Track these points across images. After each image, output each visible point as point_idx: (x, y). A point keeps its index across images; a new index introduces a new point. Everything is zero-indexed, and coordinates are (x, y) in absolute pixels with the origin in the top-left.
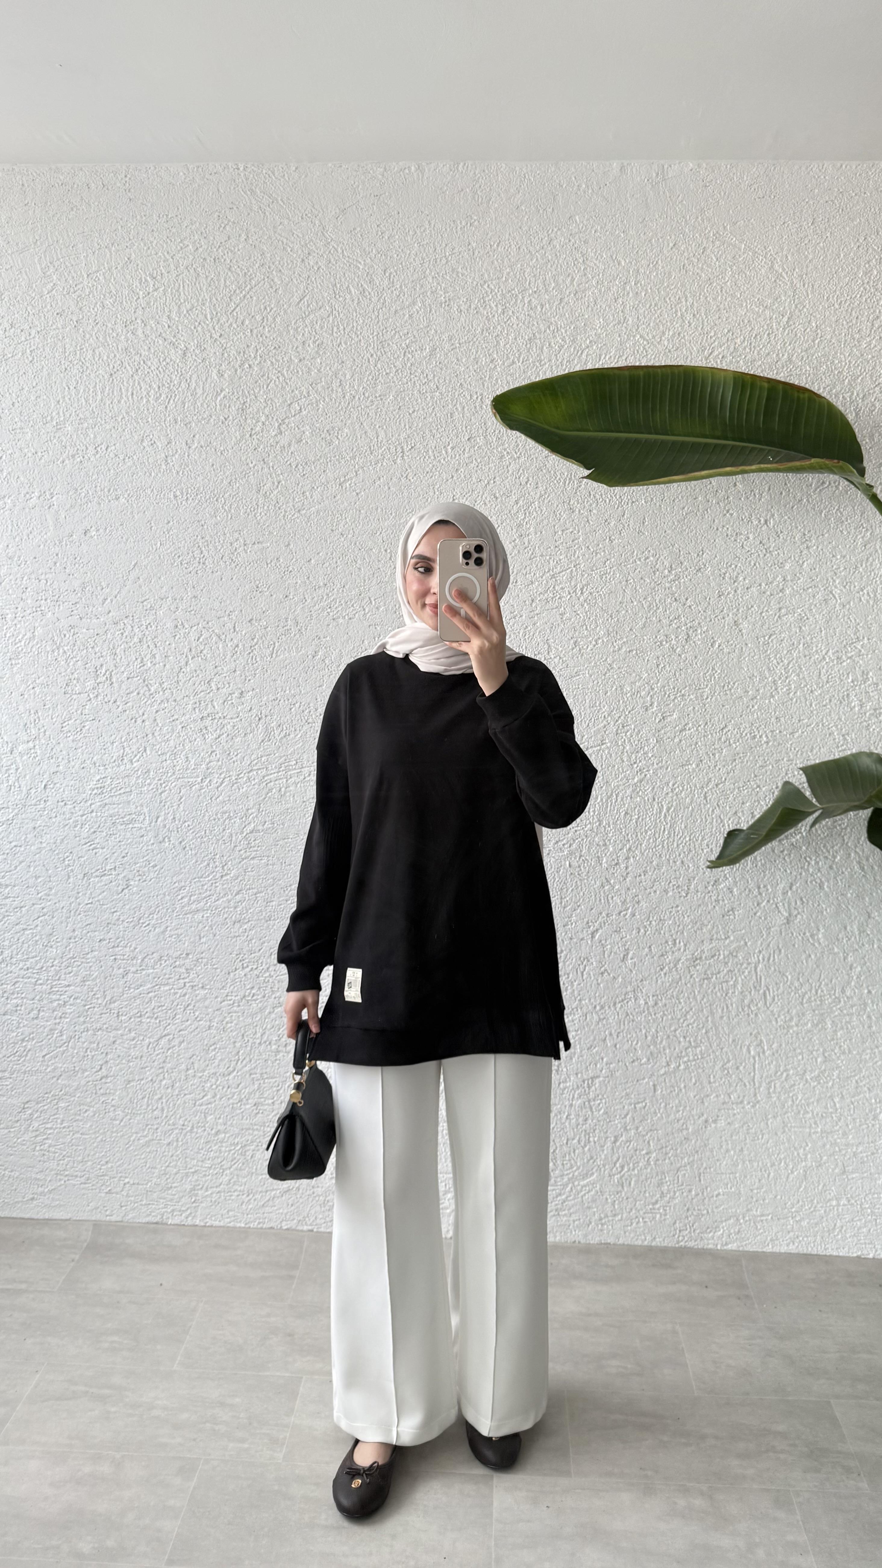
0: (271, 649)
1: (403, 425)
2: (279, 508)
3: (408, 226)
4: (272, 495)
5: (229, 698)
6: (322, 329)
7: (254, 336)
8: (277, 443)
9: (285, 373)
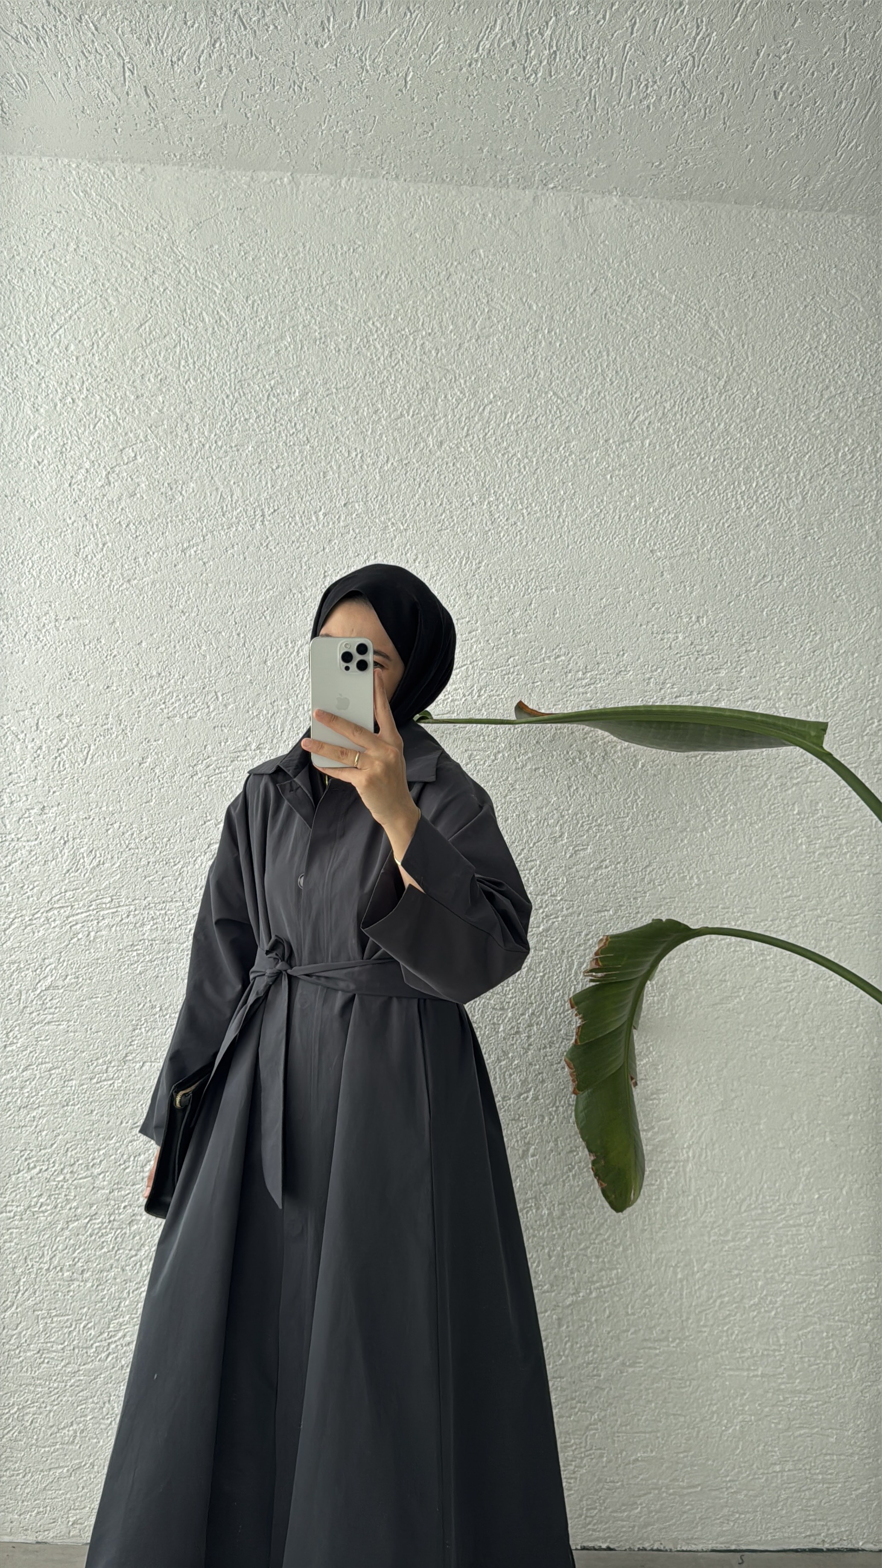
0: (85, 753)
1: (264, 483)
2: (103, 576)
3: (278, 247)
4: (95, 559)
5: (26, 815)
6: (166, 361)
7: (81, 364)
8: (104, 496)
9: (117, 410)
